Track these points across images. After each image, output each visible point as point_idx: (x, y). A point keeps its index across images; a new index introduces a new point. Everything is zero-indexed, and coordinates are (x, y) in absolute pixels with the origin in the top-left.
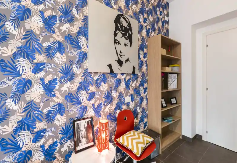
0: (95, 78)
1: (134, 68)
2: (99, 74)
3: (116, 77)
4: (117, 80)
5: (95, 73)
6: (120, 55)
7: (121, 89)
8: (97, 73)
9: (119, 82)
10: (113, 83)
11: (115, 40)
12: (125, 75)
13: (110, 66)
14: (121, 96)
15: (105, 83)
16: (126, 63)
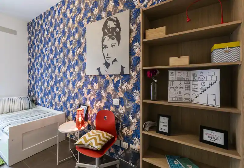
0: (91, 79)
1: (122, 67)
2: (93, 76)
3: (105, 78)
4: (105, 81)
5: (91, 75)
6: (107, 58)
7: (109, 90)
8: (92, 75)
9: (107, 83)
10: (102, 84)
11: (103, 45)
12: (113, 77)
13: (99, 69)
14: (109, 96)
15: (97, 84)
16: (113, 64)
